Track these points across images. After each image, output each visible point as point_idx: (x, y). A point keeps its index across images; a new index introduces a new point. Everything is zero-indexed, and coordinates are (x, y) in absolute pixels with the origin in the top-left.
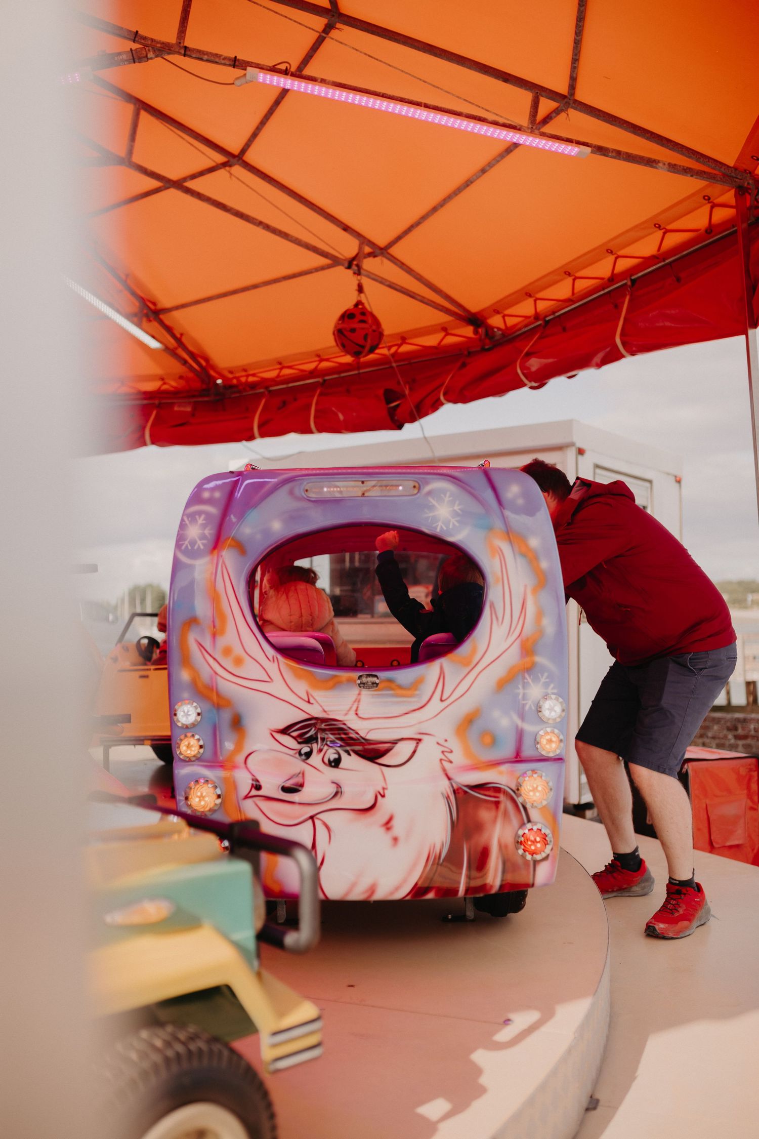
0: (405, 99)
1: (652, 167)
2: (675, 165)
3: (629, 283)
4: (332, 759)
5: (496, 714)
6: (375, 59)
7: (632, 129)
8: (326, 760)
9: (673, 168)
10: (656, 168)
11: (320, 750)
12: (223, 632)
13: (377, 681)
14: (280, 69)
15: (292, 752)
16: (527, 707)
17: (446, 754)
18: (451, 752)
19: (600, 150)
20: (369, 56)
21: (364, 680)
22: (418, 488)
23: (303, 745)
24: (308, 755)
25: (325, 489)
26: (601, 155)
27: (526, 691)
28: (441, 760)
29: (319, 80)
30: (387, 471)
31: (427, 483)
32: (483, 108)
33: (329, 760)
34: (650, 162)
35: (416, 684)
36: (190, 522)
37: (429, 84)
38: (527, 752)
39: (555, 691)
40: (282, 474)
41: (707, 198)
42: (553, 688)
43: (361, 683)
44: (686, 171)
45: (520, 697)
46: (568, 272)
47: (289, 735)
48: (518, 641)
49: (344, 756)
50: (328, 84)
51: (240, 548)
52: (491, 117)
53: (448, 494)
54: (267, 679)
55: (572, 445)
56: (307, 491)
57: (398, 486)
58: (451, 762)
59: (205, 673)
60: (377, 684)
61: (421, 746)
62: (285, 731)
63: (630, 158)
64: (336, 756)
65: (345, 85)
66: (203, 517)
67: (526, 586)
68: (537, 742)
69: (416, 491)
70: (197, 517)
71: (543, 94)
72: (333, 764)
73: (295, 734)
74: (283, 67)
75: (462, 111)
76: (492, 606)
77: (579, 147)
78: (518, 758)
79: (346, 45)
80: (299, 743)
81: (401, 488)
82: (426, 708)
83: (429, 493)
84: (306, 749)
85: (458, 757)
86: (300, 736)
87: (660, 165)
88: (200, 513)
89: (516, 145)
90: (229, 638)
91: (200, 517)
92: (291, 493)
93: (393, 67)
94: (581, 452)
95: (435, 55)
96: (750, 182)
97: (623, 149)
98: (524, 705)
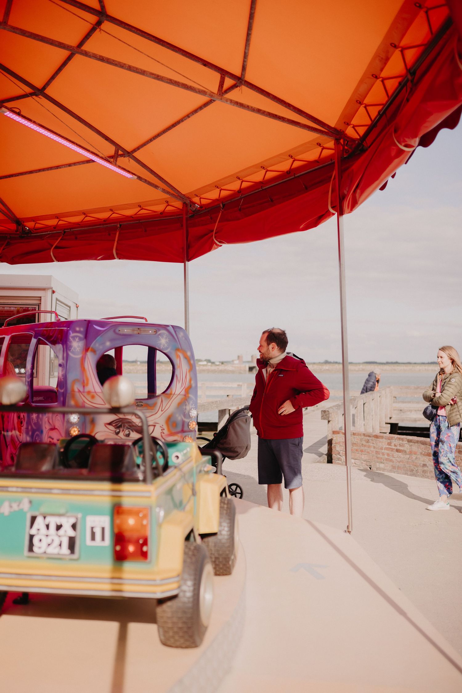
0: (68, 139)
1: (156, 188)
2: (164, 189)
3: (119, 226)
4: (127, 434)
5: (177, 415)
6: (56, 117)
7: (151, 171)
8: (125, 434)
9: (164, 191)
10: (158, 189)
11: (123, 431)
12: (87, 384)
13: (143, 404)
14: (13, 110)
15: (113, 432)
16: (186, 413)
17: (163, 430)
18: (164, 429)
19: (139, 178)
20: (54, 115)
21: (138, 404)
22: (156, 332)
23: (117, 429)
24: (119, 432)
25: (126, 331)
26: (139, 180)
27: (186, 407)
28: (161, 433)
29: (33, 121)
30: (146, 325)
31: (159, 330)
32: (97, 150)
33: (126, 434)
34: (156, 187)
35: (155, 404)
36: (73, 340)
37: (77, 134)
38: (186, 429)
39: (194, 407)
40: (111, 323)
41: (167, 202)
42: (194, 406)
43: (137, 405)
44: (168, 193)
45: (184, 409)
46: (84, 213)
47: (112, 425)
48: (184, 389)
49: (131, 432)
50: (37, 124)
51: (94, 351)
52: (101, 155)
53: (165, 335)
54: (104, 404)
55: (52, 288)
56: (120, 331)
57: (150, 331)
58: (164, 433)
59: (80, 401)
60: (142, 405)
61: (156, 428)
62: (110, 424)
63: (149, 183)
64: (128, 433)
65: (44, 126)
66: (78, 338)
67: (187, 369)
68: (188, 425)
69: (155, 333)
70: (75, 338)
71: (120, 149)
72: (127, 436)
73: (114, 425)
74: (18, 111)
75: (90, 149)
76: (177, 376)
77: (132, 175)
78: (183, 431)
79: (44, 107)
80: (116, 428)
81: (150, 332)
82: (157, 414)
83: (159, 334)
84: (118, 431)
85: (166, 431)
86: (116, 425)
87: (160, 188)
88: (76, 336)
89: (93, 161)
90: (89, 388)
91: (77, 338)
92: (114, 331)
93: (63, 122)
94: (53, 292)
95: (80, 121)
96: (189, 201)
97: (148, 179)
98: (185, 412)
